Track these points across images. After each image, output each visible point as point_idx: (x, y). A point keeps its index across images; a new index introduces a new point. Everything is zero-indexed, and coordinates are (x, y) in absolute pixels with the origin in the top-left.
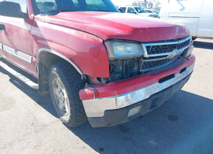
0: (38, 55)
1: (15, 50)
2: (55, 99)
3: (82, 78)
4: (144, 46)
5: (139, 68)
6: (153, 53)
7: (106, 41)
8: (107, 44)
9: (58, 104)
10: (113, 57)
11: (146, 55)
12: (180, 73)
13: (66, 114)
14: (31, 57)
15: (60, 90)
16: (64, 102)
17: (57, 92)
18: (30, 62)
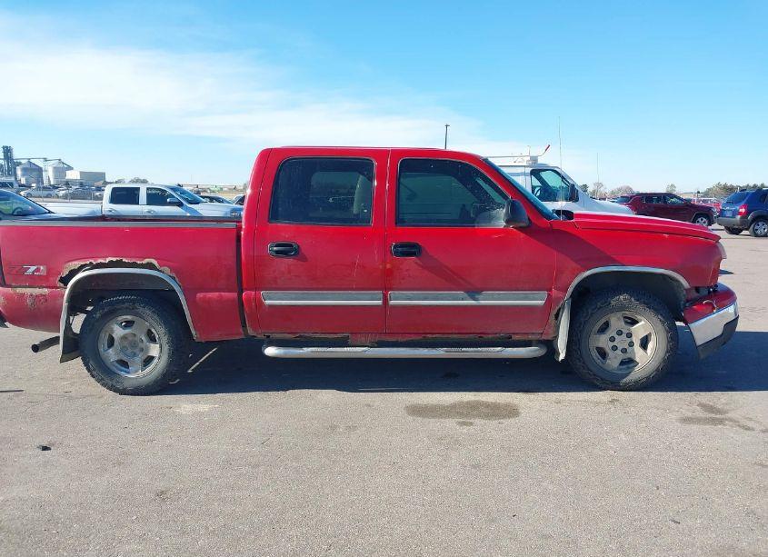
0: (575, 283)
1: (468, 292)
13: (636, 369)
14: (545, 294)
15: (614, 334)
16: (629, 350)
17: (603, 341)
18: (541, 302)
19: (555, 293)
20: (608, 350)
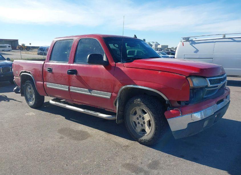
0: (120, 91)
1: (89, 90)
2: (131, 125)
3: (167, 102)
4: (208, 79)
5: (203, 95)
6: (214, 84)
7: (188, 77)
8: (188, 79)
9: (135, 126)
10: (192, 86)
11: (209, 85)
12: (226, 98)
13: (146, 135)
14: (110, 94)
15: (138, 116)
16: (144, 125)
17: (134, 118)
18: (109, 97)
19: (113, 94)
20: (137, 123)
